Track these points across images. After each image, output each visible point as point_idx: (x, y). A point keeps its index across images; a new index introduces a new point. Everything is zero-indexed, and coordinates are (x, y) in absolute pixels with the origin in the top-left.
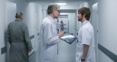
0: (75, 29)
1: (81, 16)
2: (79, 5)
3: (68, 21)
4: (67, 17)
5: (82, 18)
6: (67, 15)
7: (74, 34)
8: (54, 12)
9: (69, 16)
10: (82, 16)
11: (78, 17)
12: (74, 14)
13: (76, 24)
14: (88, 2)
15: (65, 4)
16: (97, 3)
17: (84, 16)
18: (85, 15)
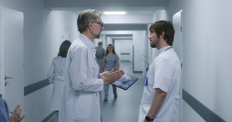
0: (145, 62)
1: (156, 36)
2: (152, 15)
3: (133, 46)
4: (132, 39)
5: (158, 40)
6: (131, 35)
7: (143, 72)
8: (91, 28)
9: (134, 37)
10: (158, 37)
11: (150, 39)
12: (144, 32)
13: (148, 52)
14: (166, 9)
15: (124, 13)
16: (181, 11)
17: (162, 37)
18: (164, 34)
